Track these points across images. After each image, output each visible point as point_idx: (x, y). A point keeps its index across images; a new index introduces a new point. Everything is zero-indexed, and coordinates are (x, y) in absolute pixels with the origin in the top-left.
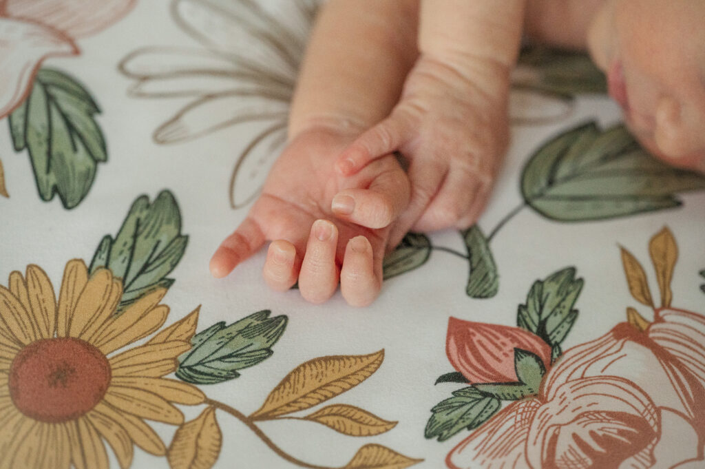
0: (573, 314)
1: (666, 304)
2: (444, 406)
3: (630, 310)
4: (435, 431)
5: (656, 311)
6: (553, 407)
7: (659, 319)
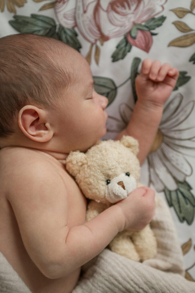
0: (117, 47)
1: (92, 44)
2: (159, 26)
3: (102, 45)
4: (163, 19)
5: (95, 43)
6: (132, 20)
7: (96, 40)
